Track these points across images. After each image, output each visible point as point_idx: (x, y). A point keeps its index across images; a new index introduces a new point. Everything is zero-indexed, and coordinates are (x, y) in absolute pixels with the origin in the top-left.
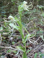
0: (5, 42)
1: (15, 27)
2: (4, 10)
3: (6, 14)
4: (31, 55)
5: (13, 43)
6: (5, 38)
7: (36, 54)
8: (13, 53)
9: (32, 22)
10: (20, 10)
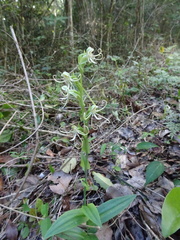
0: (48, 122)
1: (71, 92)
2: (47, 65)
3: (50, 71)
4: (96, 148)
5: (63, 124)
6: (47, 115)
7: (104, 145)
8: (62, 142)
9: (97, 86)
10: (81, 62)
